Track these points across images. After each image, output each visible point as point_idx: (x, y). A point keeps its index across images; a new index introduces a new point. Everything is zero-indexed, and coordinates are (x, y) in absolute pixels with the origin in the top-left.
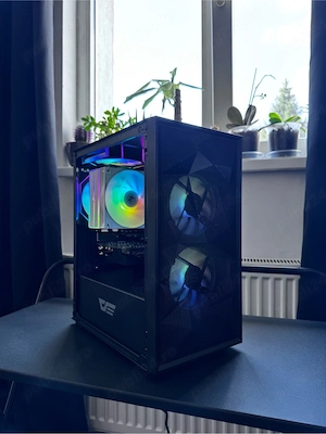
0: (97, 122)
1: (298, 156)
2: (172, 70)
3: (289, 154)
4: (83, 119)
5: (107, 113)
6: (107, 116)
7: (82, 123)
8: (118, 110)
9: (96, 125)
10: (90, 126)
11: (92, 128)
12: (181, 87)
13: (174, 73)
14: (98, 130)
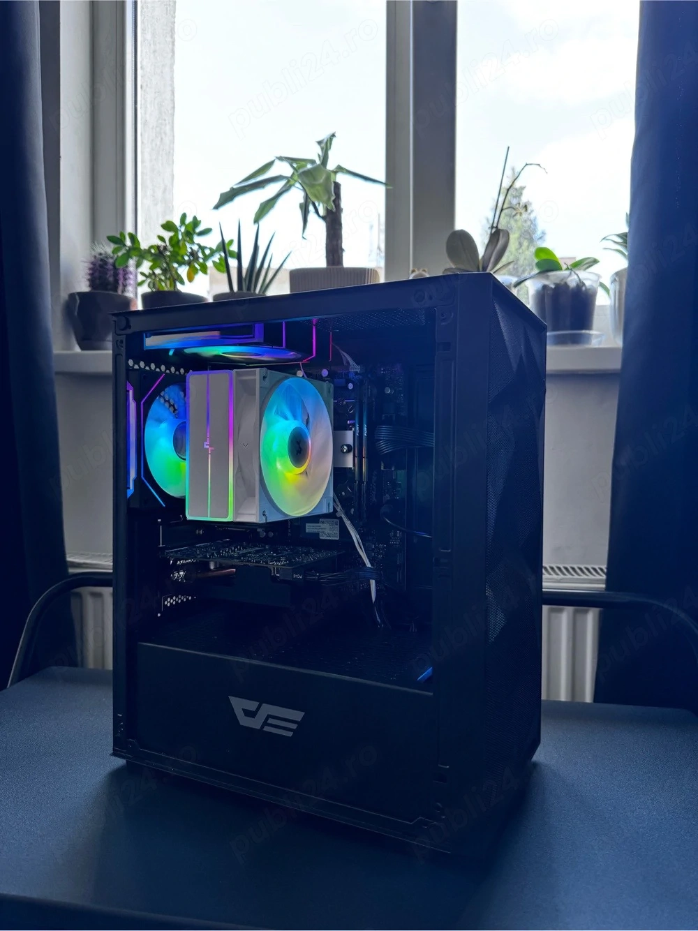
0: (144, 245)
1: (594, 343)
2: (324, 136)
3: (576, 340)
4: (112, 239)
5: (168, 226)
6: (167, 235)
7: (109, 249)
8: (196, 223)
9: (142, 255)
10: (128, 255)
11: (132, 262)
12: (340, 178)
13: (326, 145)
14: (146, 266)
